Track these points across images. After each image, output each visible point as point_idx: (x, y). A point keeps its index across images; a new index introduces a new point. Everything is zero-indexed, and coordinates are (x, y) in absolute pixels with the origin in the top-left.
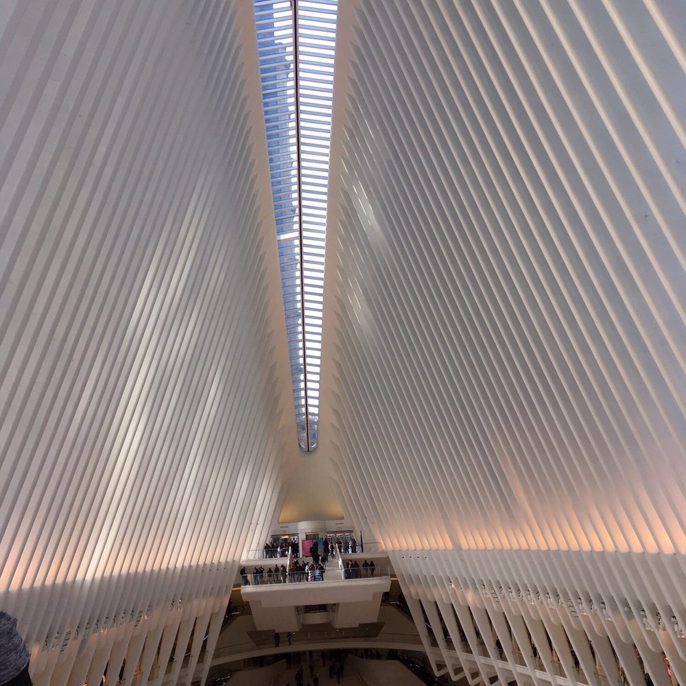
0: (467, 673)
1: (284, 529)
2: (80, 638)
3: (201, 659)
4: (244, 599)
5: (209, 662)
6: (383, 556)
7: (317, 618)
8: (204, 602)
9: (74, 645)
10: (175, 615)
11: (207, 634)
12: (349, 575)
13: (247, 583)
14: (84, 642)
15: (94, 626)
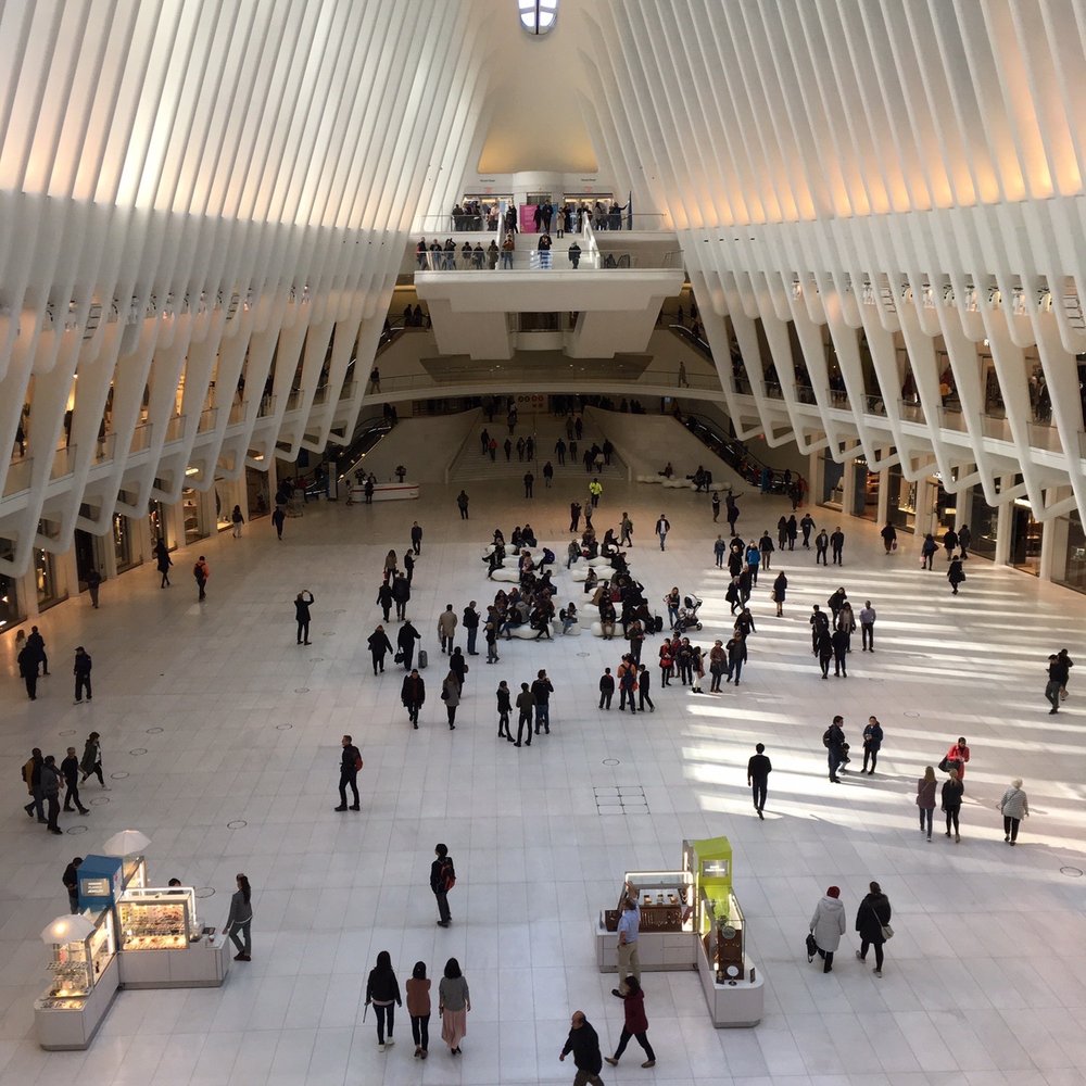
0: (798, 436)
1: (488, 184)
2: (122, 320)
3: (345, 393)
4: (420, 295)
5: (359, 399)
6: (668, 238)
7: (541, 341)
8: (347, 297)
9: (110, 333)
10: (298, 313)
11: (354, 357)
12: (608, 262)
13: (425, 267)
14: (130, 330)
15: (147, 303)
